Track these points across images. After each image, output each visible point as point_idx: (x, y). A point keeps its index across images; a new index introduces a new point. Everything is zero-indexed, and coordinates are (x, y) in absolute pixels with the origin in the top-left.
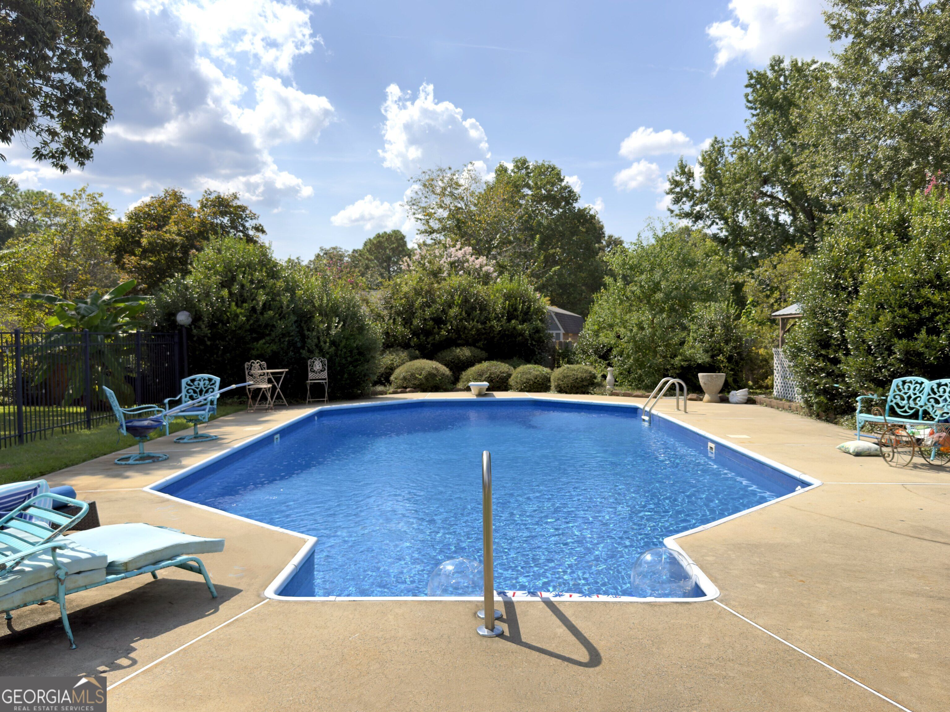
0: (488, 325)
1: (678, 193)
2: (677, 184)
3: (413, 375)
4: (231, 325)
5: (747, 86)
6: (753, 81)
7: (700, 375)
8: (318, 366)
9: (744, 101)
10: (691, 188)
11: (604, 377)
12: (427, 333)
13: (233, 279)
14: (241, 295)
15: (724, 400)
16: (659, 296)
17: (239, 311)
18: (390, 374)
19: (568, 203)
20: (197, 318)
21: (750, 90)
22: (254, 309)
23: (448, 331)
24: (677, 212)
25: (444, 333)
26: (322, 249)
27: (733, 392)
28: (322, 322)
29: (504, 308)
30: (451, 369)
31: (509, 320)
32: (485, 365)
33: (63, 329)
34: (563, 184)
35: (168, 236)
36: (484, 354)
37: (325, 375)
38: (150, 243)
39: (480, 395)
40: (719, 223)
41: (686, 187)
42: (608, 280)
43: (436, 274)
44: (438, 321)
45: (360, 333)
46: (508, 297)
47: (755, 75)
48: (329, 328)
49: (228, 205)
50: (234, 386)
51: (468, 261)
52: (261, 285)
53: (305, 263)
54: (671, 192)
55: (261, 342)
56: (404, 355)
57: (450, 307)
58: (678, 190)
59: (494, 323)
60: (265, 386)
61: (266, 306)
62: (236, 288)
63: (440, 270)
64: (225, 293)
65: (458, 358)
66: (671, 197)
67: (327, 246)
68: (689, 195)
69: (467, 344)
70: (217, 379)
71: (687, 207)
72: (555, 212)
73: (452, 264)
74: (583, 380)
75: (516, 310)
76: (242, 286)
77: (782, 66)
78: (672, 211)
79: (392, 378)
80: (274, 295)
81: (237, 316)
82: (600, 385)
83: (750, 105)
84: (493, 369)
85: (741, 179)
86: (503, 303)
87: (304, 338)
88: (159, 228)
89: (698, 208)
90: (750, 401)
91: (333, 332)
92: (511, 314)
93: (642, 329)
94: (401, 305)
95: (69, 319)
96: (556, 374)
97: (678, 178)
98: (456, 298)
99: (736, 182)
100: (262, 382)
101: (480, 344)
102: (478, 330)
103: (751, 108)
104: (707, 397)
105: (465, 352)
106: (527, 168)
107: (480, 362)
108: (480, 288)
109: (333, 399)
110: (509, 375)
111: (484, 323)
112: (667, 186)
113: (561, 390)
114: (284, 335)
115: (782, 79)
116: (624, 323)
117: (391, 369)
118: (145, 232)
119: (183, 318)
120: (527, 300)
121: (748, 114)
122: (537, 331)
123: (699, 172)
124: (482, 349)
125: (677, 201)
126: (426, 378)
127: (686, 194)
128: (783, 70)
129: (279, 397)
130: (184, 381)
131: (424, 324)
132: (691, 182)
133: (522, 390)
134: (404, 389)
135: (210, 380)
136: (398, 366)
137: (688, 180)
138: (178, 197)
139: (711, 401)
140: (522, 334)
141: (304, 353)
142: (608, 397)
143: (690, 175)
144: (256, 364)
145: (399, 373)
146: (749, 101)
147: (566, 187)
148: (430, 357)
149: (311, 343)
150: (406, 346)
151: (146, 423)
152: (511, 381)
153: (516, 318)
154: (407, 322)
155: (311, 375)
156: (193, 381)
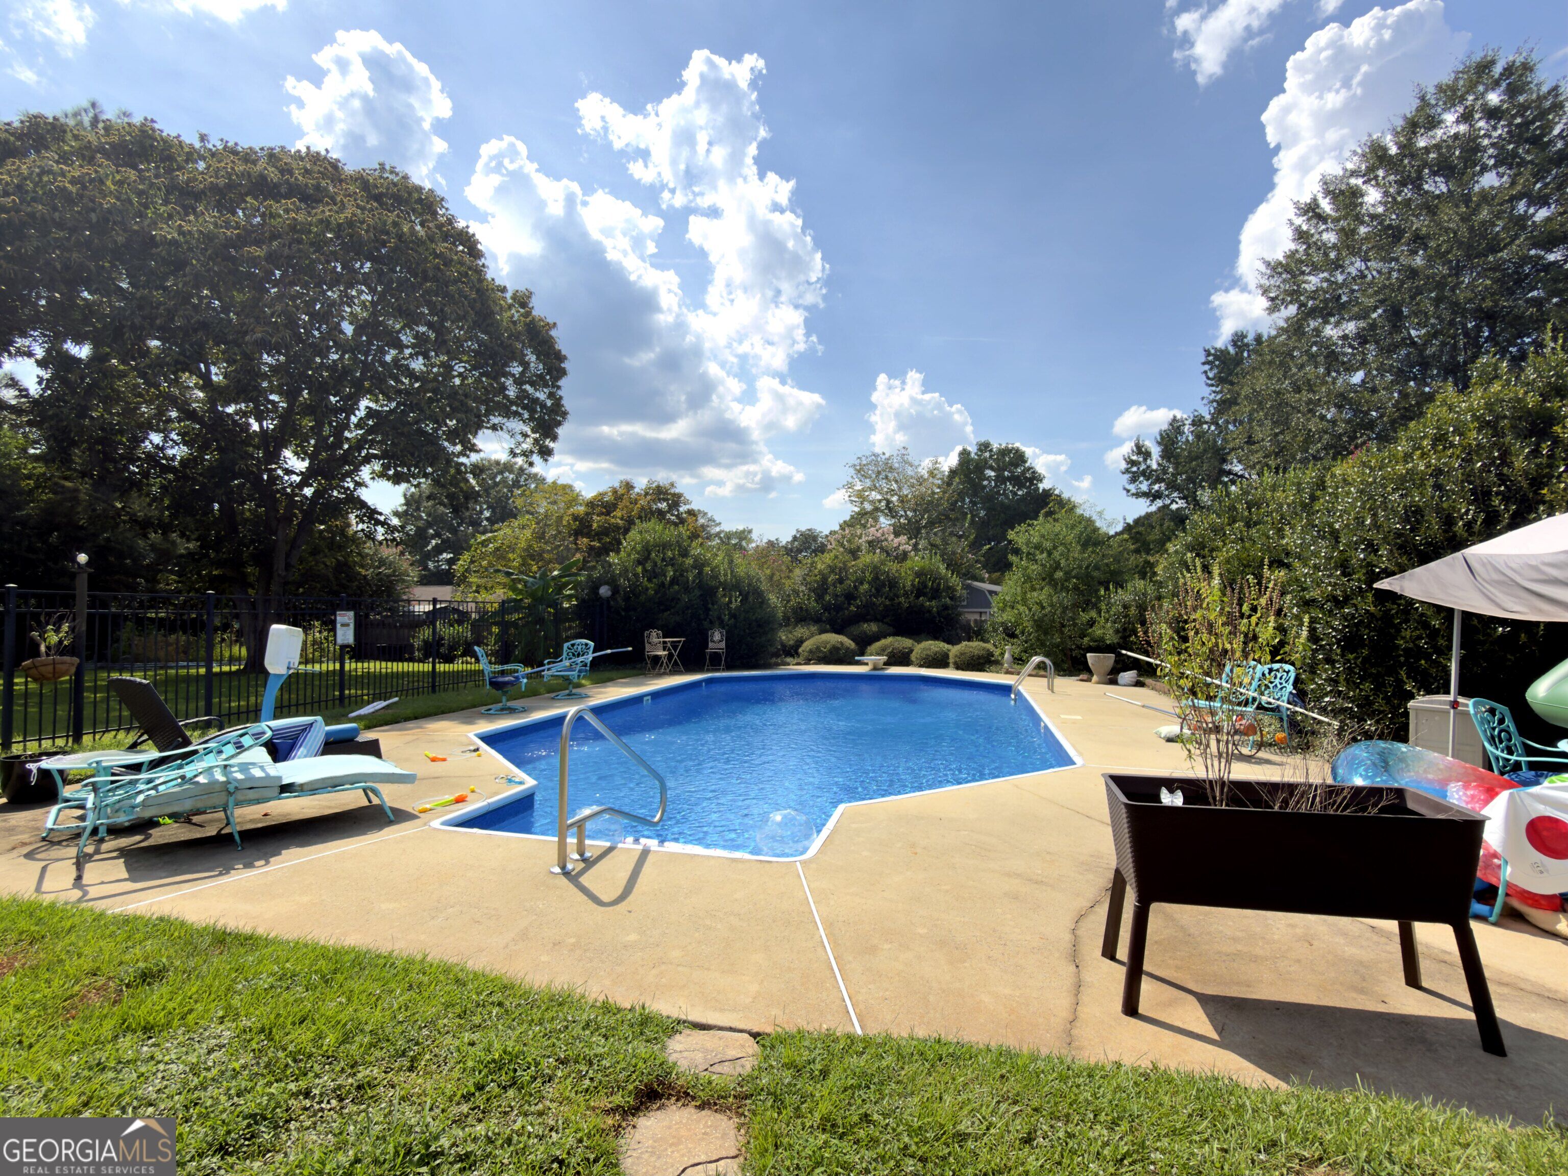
0: (896, 601)
1: (1134, 473)
2: (1133, 463)
3: (818, 648)
4: (643, 598)
5: (1204, 364)
6: (1211, 358)
7: (1088, 655)
8: (717, 636)
9: (1204, 377)
10: (1148, 467)
11: (1002, 654)
12: (838, 608)
13: (647, 558)
14: (654, 572)
15: (1114, 682)
16: (1059, 574)
17: (649, 585)
18: (799, 646)
19: (1032, 484)
20: (615, 590)
21: (1207, 367)
22: (663, 584)
23: (858, 607)
24: (1133, 491)
25: (853, 608)
26: (798, 531)
27: (1122, 674)
28: (724, 596)
29: (913, 585)
30: (857, 644)
31: (917, 597)
32: (890, 640)
33: (515, 600)
34: (1027, 465)
35: (613, 520)
36: (891, 629)
37: (723, 645)
38: (599, 526)
39: (875, 669)
40: (1180, 502)
41: (1143, 467)
42: (1013, 558)
43: (854, 553)
44: (850, 596)
45: (761, 607)
46: (919, 574)
47: (1213, 351)
48: (730, 602)
49: (666, 493)
50: (609, 651)
51: (886, 540)
52: (672, 562)
53: (784, 543)
54: (1127, 471)
55: (666, 614)
56: (814, 628)
57: (862, 583)
58: (1134, 469)
59: (902, 599)
60: (661, 653)
61: (674, 581)
62: (649, 566)
63: (859, 549)
64: (639, 569)
65: (865, 633)
66: (1127, 476)
67: (803, 528)
68: (1147, 474)
69: (875, 620)
70: (592, 644)
71: (1144, 487)
72: (1020, 493)
73: (870, 543)
74: (979, 657)
75: (926, 587)
76: (655, 564)
77: (1246, 340)
78: (1128, 491)
79: (800, 650)
80: (681, 572)
81: (647, 589)
82: (997, 663)
83: (1210, 382)
84: (896, 645)
85: (1196, 458)
86: (913, 581)
87: (707, 610)
88: (608, 513)
89: (1156, 487)
90: (1139, 684)
91: (733, 606)
92: (920, 591)
93: (1043, 608)
94: (816, 581)
95: (520, 592)
96: (954, 650)
97: (1134, 458)
98: (867, 574)
99: (1192, 460)
100: (658, 650)
101: (887, 620)
102: (886, 606)
103: (1212, 385)
104: (1095, 678)
105: (872, 627)
106: (991, 451)
107: (885, 637)
108: (893, 567)
109: (729, 668)
110: (911, 651)
111: (892, 600)
112: (1123, 465)
113: (958, 667)
114: (688, 608)
115: (1245, 354)
116: (1024, 601)
117: (800, 642)
118: (595, 517)
119: (604, 591)
120: (937, 578)
121: (1206, 391)
122: (946, 607)
123: (1156, 451)
124: (889, 625)
125: (1133, 480)
126: (831, 651)
127: (1143, 473)
128: (1247, 345)
129: (676, 663)
130: (566, 645)
131: (836, 600)
132: (1149, 462)
133: (921, 666)
134: (808, 662)
135: (586, 645)
136: (807, 639)
137: (1145, 460)
138: (629, 486)
139: (1099, 683)
140: (929, 611)
141: (706, 624)
142: (1003, 676)
143: (1147, 455)
144: (654, 633)
145: (807, 645)
146: (1208, 378)
147: (1029, 468)
148: (838, 632)
149: (713, 614)
150: (817, 620)
151: (507, 679)
152: (913, 657)
153: (925, 595)
154: (820, 597)
155: (711, 645)
156: (573, 645)
